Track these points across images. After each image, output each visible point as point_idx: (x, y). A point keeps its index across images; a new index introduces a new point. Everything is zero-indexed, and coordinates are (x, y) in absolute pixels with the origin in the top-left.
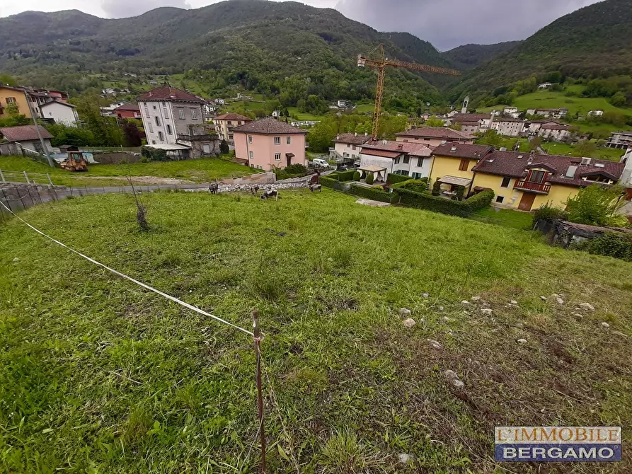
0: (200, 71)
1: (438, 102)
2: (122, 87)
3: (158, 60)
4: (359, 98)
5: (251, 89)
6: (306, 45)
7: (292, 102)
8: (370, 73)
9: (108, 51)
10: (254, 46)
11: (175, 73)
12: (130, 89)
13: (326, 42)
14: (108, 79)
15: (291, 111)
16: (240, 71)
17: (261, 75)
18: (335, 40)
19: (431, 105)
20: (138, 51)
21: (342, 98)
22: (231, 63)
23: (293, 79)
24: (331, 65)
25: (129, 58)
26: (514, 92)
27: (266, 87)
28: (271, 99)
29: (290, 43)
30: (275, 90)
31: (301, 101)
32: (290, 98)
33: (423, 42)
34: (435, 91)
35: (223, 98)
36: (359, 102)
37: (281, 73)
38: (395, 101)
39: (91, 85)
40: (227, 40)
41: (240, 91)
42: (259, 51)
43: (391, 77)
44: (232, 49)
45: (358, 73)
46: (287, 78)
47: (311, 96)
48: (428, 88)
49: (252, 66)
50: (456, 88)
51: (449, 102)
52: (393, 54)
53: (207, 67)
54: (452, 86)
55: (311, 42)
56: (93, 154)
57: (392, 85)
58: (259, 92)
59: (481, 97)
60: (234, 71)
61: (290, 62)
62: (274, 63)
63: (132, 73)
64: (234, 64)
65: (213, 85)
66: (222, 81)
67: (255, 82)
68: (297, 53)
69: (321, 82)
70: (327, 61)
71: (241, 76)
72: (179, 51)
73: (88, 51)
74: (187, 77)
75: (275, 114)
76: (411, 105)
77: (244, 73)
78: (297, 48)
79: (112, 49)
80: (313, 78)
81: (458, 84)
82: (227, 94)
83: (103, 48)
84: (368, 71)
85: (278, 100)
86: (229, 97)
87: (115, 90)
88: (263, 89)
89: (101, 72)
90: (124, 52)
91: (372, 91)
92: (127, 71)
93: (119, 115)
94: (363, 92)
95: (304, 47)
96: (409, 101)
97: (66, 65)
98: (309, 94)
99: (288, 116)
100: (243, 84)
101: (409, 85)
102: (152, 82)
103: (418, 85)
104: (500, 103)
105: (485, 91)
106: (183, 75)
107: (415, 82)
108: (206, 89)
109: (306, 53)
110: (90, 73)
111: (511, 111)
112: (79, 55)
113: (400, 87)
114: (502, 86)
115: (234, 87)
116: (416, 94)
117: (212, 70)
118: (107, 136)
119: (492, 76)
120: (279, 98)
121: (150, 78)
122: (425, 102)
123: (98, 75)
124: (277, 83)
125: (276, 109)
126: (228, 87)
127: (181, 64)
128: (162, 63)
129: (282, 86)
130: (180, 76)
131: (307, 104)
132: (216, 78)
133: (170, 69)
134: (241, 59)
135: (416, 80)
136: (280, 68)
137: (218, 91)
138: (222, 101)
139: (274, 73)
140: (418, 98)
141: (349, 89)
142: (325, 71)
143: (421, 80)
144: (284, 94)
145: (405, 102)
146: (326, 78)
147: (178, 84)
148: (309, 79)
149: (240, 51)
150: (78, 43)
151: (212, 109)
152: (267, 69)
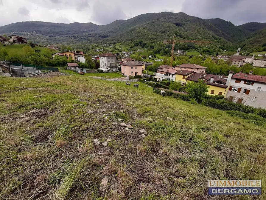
0: (126, 42)
1: (231, 49)
2: (101, 49)
3: (113, 38)
4: (188, 49)
5: (143, 47)
7: (158, 52)
9: (99, 36)
11: (118, 43)
12: (103, 49)
13: (177, 26)
14: (98, 46)
15: (157, 55)
16: (140, 41)
17: (148, 42)
18: (181, 25)
19: (227, 51)
20: (108, 36)
21: (180, 49)
22: (137, 38)
23: (160, 42)
24: (178, 36)
25: (105, 39)
27: (149, 46)
28: (150, 51)
29: (161, 28)
30: (152, 47)
31: (162, 51)
32: (158, 50)
33: (227, 22)
35: (132, 51)
36: (188, 51)
38: (206, 50)
39: (93, 48)
41: (139, 48)
42: (148, 33)
43: (206, 39)
44: (139, 33)
46: (157, 42)
50: (243, 43)
52: (210, 28)
53: (129, 40)
54: (241, 42)
55: (170, 27)
56: (86, 70)
58: (146, 48)
60: (138, 41)
61: (160, 36)
62: (153, 36)
63: (105, 43)
65: (130, 46)
66: (133, 45)
67: (145, 44)
68: (163, 32)
70: (176, 34)
71: (140, 43)
72: (121, 35)
73: (93, 37)
75: (150, 56)
76: (214, 51)
77: (142, 41)
78: (164, 30)
79: (101, 36)
81: (244, 41)
84: (195, 37)
85: (152, 51)
86: (134, 51)
87: (99, 50)
89: (96, 44)
90: (104, 37)
91: (195, 45)
92: (103, 43)
93: (97, 59)
94: (191, 46)
95: (167, 29)
97: (86, 41)
98: (165, 48)
99: (155, 57)
100: (141, 46)
101: (216, 42)
103: (221, 42)
106: (120, 43)
107: (219, 40)
108: (127, 48)
109: (167, 32)
110: (93, 44)
112: (90, 38)
115: (137, 47)
116: (218, 46)
118: (91, 66)
121: (110, 45)
122: (223, 50)
123: (95, 45)
124: (153, 45)
125: (151, 55)
126: (135, 47)
127: (120, 40)
128: (114, 40)
129: (155, 45)
130: (120, 44)
131: (164, 52)
132: (131, 44)
133: (117, 41)
134: (141, 36)
135: (220, 39)
136: (155, 39)
137: (131, 48)
138: (132, 52)
139: (153, 40)
140: (219, 48)
141: (184, 45)
144: (155, 49)
145: (211, 50)
147: (118, 46)
149: (141, 33)
150: (91, 34)
151: (128, 55)
152: (151, 39)
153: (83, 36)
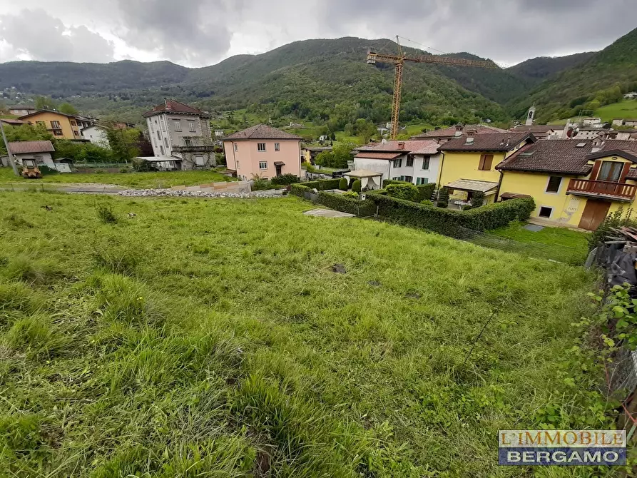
0: (260, 105)
1: (502, 118)
3: (226, 99)
4: (409, 119)
5: (303, 117)
6: (358, 73)
7: (341, 127)
8: (422, 94)
9: (190, 94)
10: (309, 79)
11: (240, 108)
13: (378, 69)
15: (337, 135)
16: (294, 102)
17: (313, 105)
18: (388, 67)
19: (492, 121)
20: (213, 93)
21: (391, 120)
22: (287, 96)
23: (344, 105)
24: (381, 89)
25: (205, 99)
26: (595, 102)
27: (317, 115)
28: (320, 125)
29: (343, 73)
30: (325, 117)
31: (349, 125)
32: (338, 124)
34: (497, 107)
35: (277, 127)
36: (409, 123)
37: (332, 101)
38: (449, 119)
40: (286, 76)
41: (293, 120)
42: (313, 83)
43: (446, 96)
44: (289, 84)
45: (410, 96)
46: (336, 105)
47: (359, 120)
48: (489, 105)
49: (306, 97)
50: (522, 103)
51: (515, 117)
52: (450, 73)
53: (266, 102)
54: (518, 101)
55: (363, 70)
57: (446, 103)
58: (310, 120)
59: (553, 110)
60: (289, 103)
61: (341, 91)
62: (325, 92)
63: (205, 110)
64: (289, 97)
66: (277, 112)
67: (307, 111)
68: (349, 82)
69: (371, 106)
70: (377, 86)
71: (295, 107)
72: (245, 90)
74: (249, 112)
75: (322, 138)
77: (298, 104)
78: (350, 77)
79: (194, 93)
80: (362, 103)
81: (525, 98)
82: (280, 123)
83: (187, 92)
84: (421, 92)
85: (326, 126)
86: (282, 126)
88: (314, 117)
90: (202, 95)
91: (423, 111)
94: (414, 113)
95: (356, 76)
96: (465, 118)
98: (357, 118)
99: (334, 140)
100: (297, 114)
101: (466, 103)
102: (220, 117)
103: (477, 103)
104: (577, 114)
105: (559, 103)
106: (246, 110)
107: (473, 100)
109: (356, 82)
111: (593, 122)
113: (455, 106)
114: (580, 97)
115: (287, 117)
116: (473, 111)
117: (270, 104)
119: (568, 87)
120: (328, 124)
121: (218, 114)
122: (484, 119)
124: (327, 111)
125: (324, 133)
126: (283, 117)
127: (245, 101)
128: (230, 101)
129: (332, 113)
130: (243, 111)
131: (355, 128)
132: (273, 109)
133: (236, 106)
134: (297, 91)
135: (474, 97)
136: (331, 97)
139: (326, 101)
140: (476, 116)
142: (375, 96)
143: (480, 97)
144: (333, 120)
146: (375, 102)
147: (241, 117)
148: (358, 105)
149: (296, 85)
150: (167, 89)
152: (320, 98)
153: (146, 94)
